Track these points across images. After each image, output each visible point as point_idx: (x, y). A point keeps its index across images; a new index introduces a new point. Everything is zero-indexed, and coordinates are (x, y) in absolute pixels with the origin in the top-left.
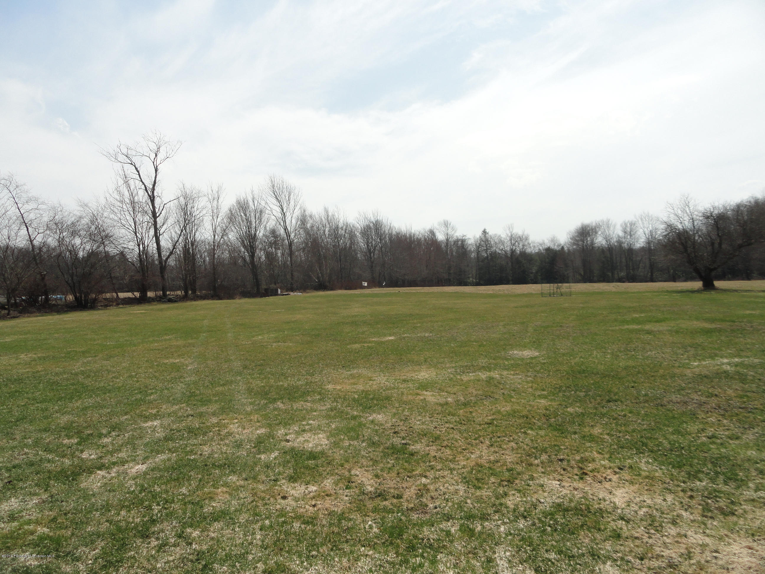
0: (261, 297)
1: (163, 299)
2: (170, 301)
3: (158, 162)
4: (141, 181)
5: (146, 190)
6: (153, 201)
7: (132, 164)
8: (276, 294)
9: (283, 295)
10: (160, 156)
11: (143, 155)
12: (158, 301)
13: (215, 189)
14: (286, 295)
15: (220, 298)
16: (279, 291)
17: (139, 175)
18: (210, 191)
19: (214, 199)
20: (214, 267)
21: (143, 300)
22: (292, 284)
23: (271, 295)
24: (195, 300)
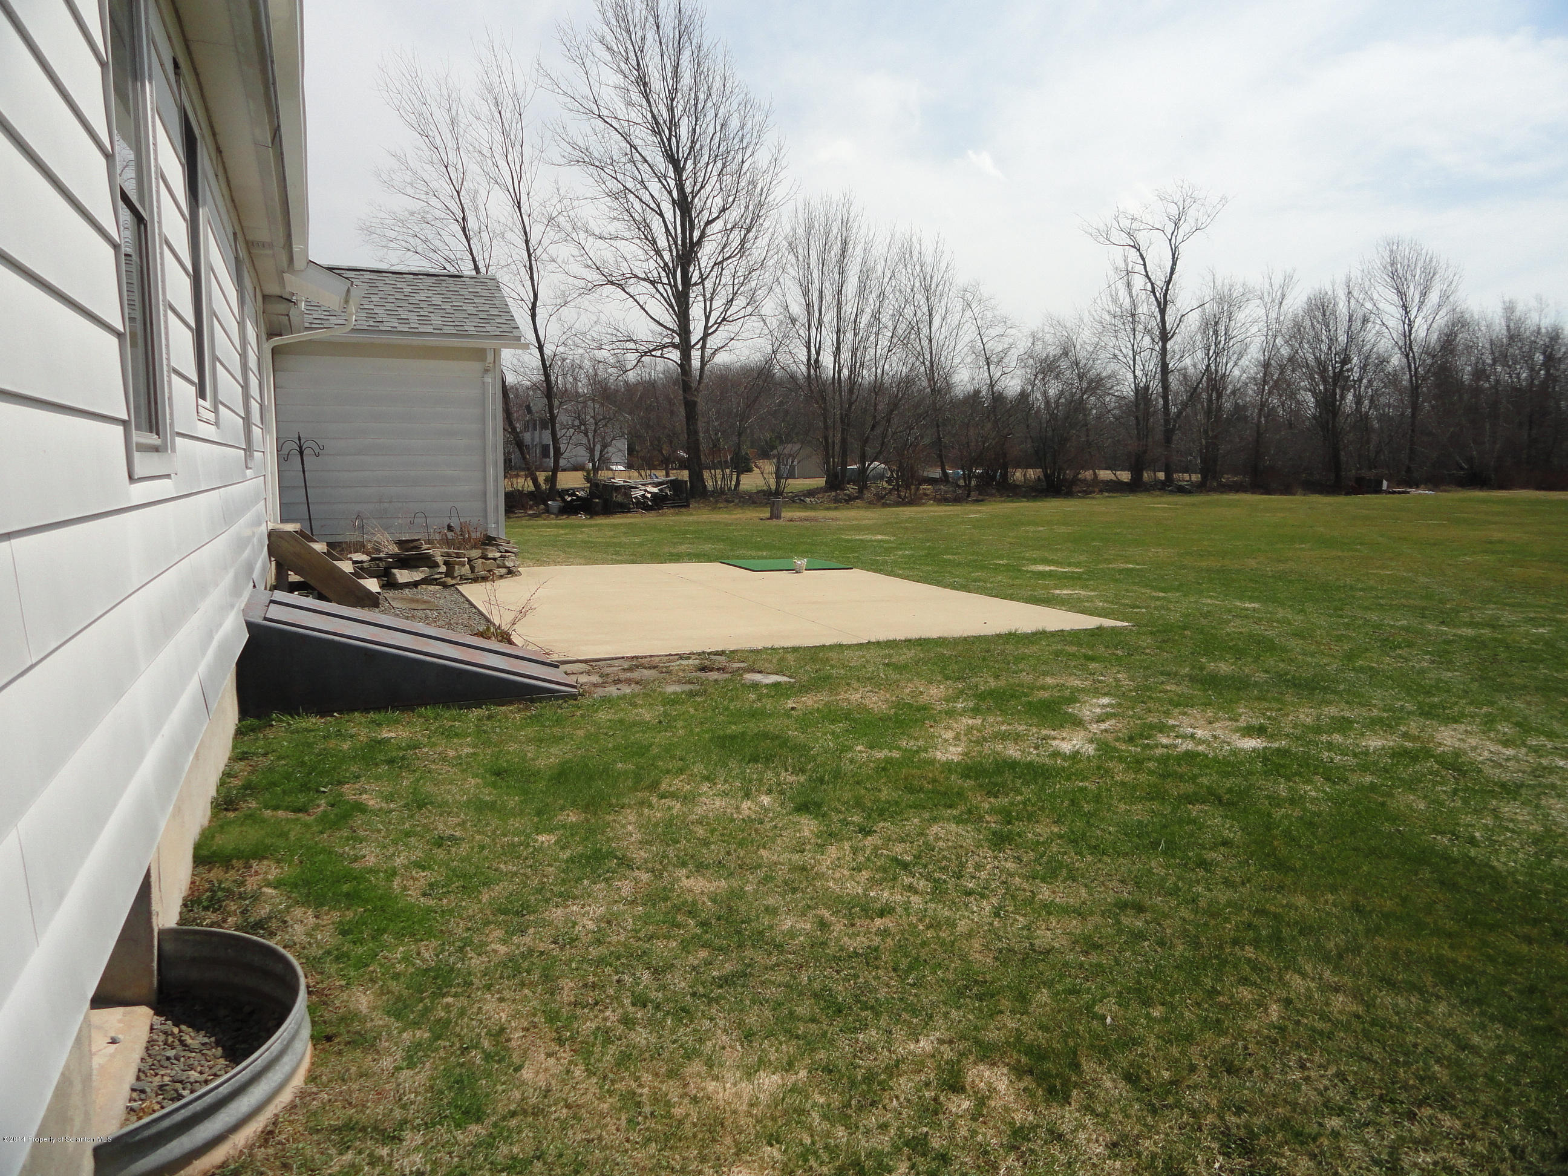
0: (1347, 494)
1: (1168, 487)
2: (1181, 490)
3: (1179, 239)
4: (1147, 276)
5: (1153, 292)
6: (1163, 312)
7: (1134, 247)
8: (1378, 490)
9: (1394, 493)
10: (1184, 228)
11: (1153, 228)
12: (1160, 490)
13: (1278, 280)
14: (1399, 493)
15: (1268, 491)
16: (1385, 483)
17: (1145, 265)
18: (1267, 286)
19: (1273, 301)
20: (1258, 432)
21: (1135, 486)
22: (1409, 470)
23: (1368, 493)
24: (1222, 492)
